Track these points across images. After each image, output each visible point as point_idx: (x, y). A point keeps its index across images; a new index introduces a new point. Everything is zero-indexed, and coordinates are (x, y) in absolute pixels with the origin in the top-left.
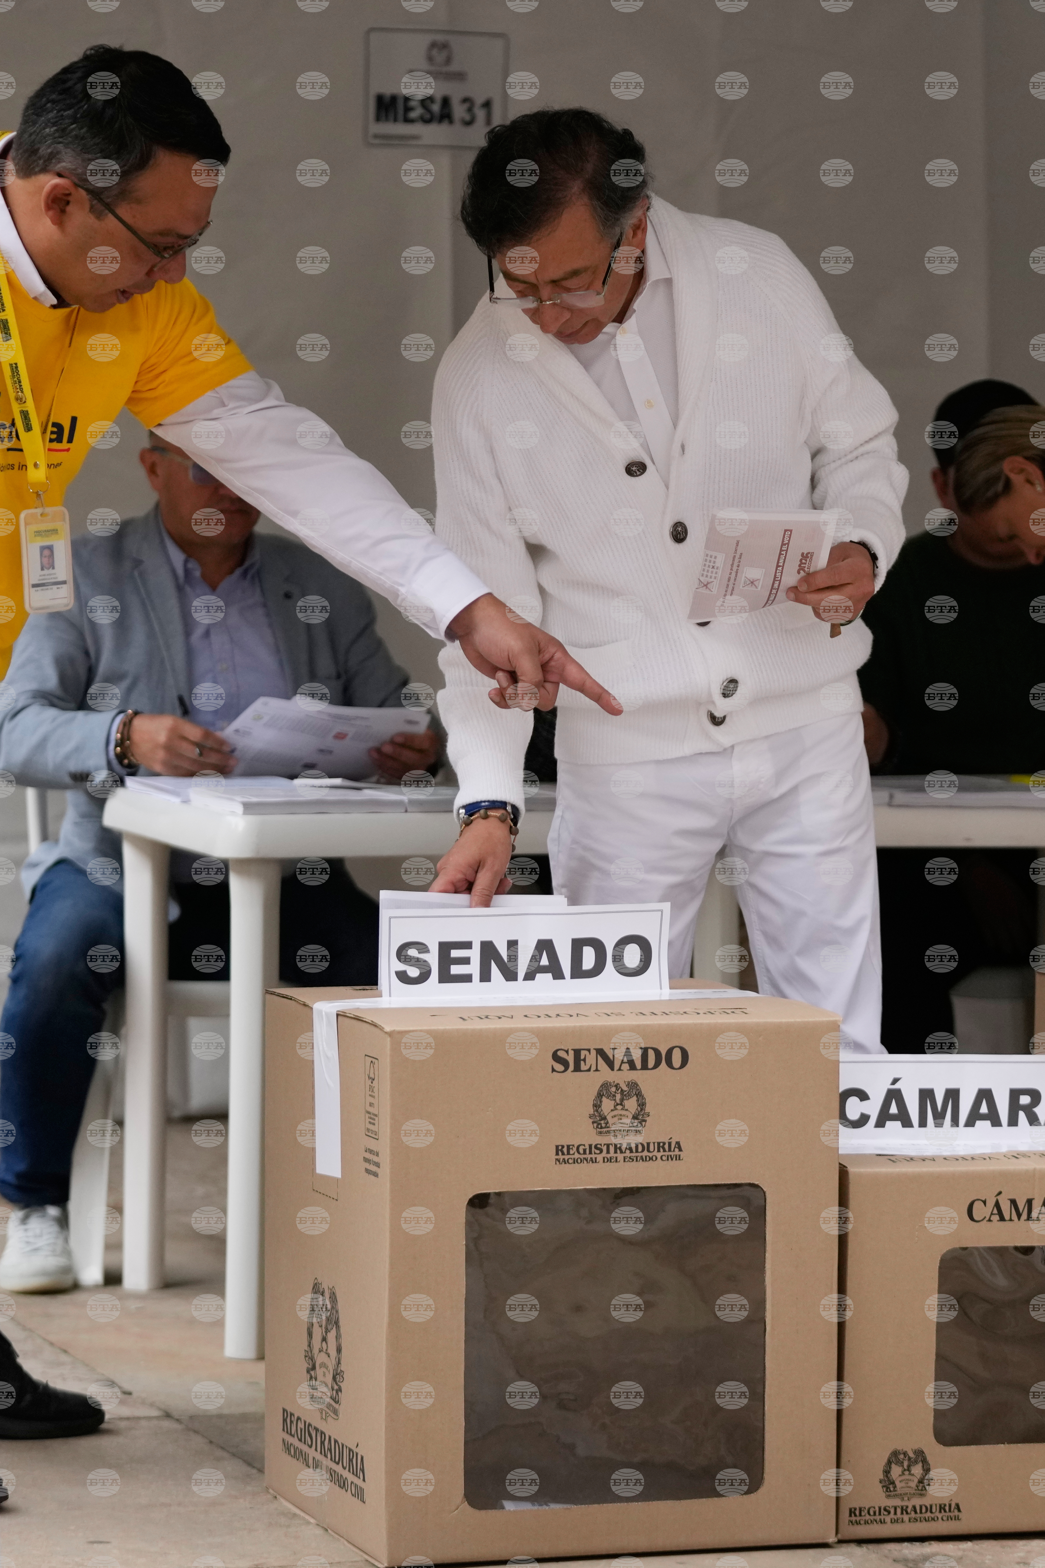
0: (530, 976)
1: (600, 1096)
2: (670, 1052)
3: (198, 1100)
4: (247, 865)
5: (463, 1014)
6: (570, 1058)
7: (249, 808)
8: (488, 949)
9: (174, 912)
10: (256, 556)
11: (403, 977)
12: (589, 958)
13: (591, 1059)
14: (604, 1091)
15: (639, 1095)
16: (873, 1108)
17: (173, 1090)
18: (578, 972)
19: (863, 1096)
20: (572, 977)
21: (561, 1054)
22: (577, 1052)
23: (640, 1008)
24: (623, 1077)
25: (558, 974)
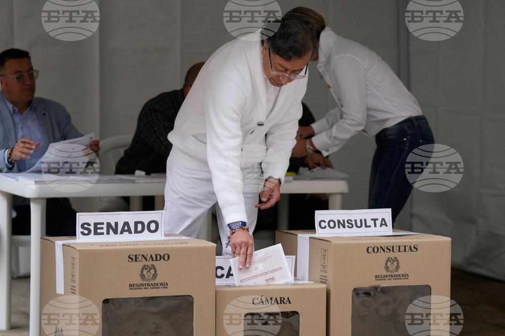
0: (122, 233)
1: (143, 269)
2: (164, 255)
3: (22, 272)
4: (35, 199)
5: (101, 244)
6: (134, 258)
7: (36, 182)
8: (109, 225)
9: (14, 214)
10: (34, 103)
11: (83, 233)
12: (140, 227)
13: (140, 258)
14: (144, 267)
15: (155, 268)
16: (225, 272)
17: (14, 268)
18: (136, 232)
19: (222, 268)
20: (135, 233)
21: (131, 256)
22: (136, 256)
23: (155, 242)
24: (150, 263)
25: (130, 232)
